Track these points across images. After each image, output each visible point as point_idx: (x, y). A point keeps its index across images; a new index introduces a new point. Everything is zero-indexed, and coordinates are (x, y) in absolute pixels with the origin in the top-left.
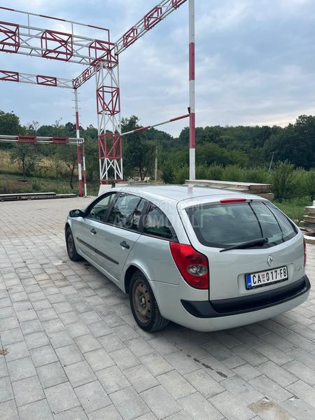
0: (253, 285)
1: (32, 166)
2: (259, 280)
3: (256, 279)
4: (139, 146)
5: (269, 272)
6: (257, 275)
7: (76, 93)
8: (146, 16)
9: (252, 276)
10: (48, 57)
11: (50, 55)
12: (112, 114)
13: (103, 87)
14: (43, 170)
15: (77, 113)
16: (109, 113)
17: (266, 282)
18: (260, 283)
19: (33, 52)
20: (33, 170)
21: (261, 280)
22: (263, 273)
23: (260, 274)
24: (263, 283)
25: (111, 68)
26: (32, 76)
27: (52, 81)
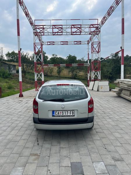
0: (55, 115)
1: (76, 75)
2: (58, 114)
3: (57, 113)
4: (119, 65)
5: (64, 112)
6: (57, 112)
7: (88, 46)
8: (108, 11)
9: (55, 112)
10: (73, 35)
11: (74, 33)
12: (98, 53)
13: (93, 42)
14: (80, 76)
15: (88, 54)
16: (97, 52)
17: (62, 115)
18: (58, 115)
19: (68, 34)
20: (76, 76)
21: (60, 114)
22: (60, 111)
23: (59, 112)
24: (60, 115)
25: (98, 34)
26: (72, 42)
27: (79, 43)
